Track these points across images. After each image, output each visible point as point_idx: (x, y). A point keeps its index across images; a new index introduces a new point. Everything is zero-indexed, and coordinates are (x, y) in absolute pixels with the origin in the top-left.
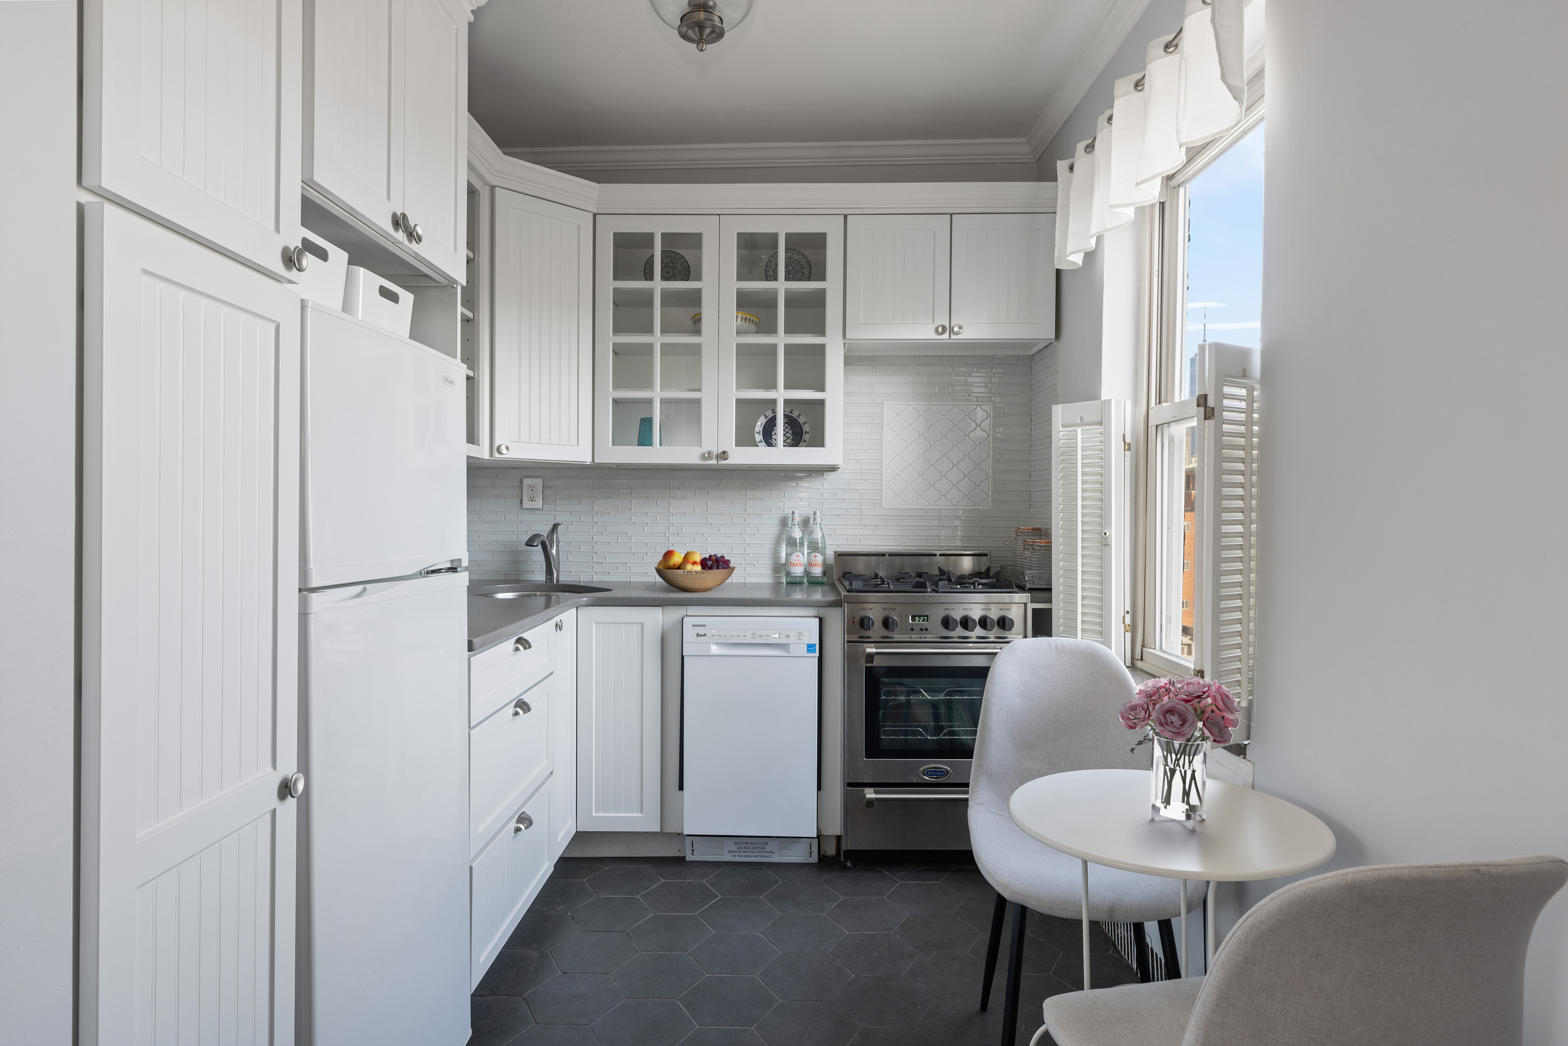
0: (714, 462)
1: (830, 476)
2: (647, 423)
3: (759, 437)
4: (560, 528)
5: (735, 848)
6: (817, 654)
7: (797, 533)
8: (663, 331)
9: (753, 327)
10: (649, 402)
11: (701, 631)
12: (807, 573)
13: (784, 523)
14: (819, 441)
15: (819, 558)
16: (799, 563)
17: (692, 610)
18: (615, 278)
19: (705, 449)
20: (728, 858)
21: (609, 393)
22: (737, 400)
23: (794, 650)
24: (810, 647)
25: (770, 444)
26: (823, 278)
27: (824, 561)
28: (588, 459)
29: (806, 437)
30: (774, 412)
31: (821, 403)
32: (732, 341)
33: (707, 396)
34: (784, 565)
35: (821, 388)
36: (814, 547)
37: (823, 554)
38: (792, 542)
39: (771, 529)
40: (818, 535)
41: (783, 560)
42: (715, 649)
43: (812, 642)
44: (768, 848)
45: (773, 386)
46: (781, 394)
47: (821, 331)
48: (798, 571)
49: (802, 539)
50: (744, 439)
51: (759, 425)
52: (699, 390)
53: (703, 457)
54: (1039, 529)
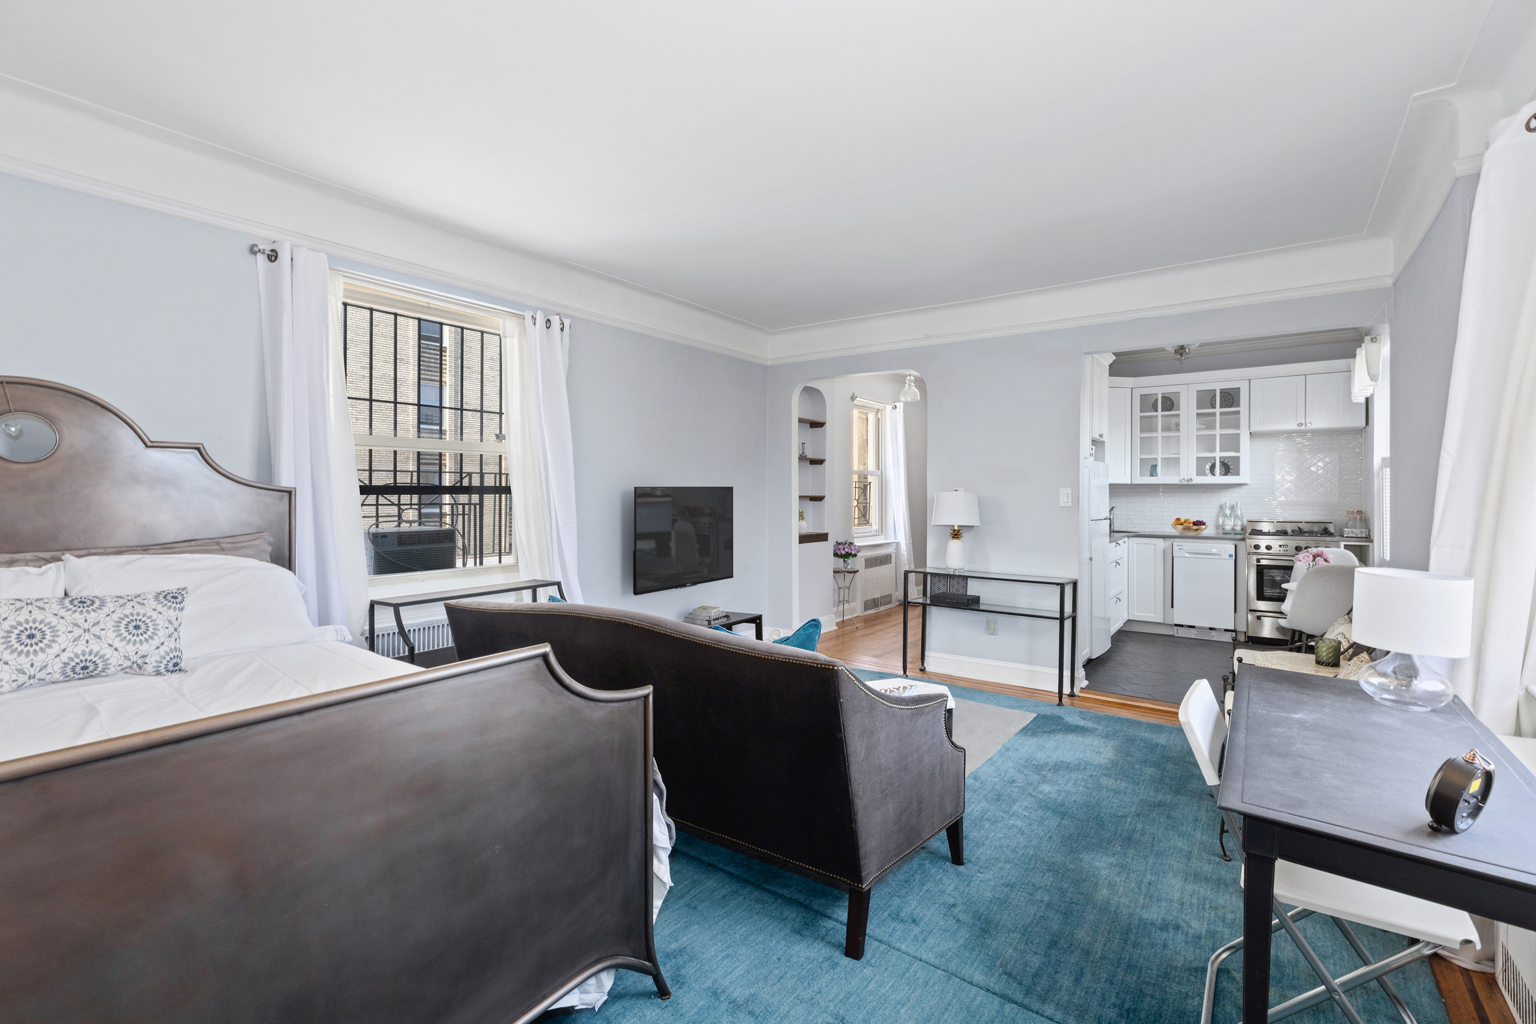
0: (1186, 483)
1: (1245, 487)
2: (1154, 467)
3: (1208, 471)
4: (1114, 509)
5: (1197, 633)
6: (1234, 558)
7: (1228, 512)
8: (1163, 430)
9: (1204, 426)
10: (1156, 459)
11: (1181, 547)
12: (1233, 529)
13: (1221, 508)
14: (1237, 473)
15: (1239, 523)
16: (1229, 525)
17: (1176, 540)
18: (1141, 412)
19: (1181, 477)
20: (1194, 637)
21: (1138, 456)
22: (1197, 458)
23: (1222, 556)
24: (1231, 556)
25: (1214, 475)
26: (1239, 406)
27: (1242, 524)
28: (1129, 482)
29: (1231, 471)
30: (1215, 460)
31: (1238, 457)
32: (1194, 433)
33: (1183, 457)
34: (1221, 526)
35: (1238, 451)
36: (1236, 517)
37: (1242, 521)
38: (1225, 516)
39: (1215, 510)
40: (1239, 512)
41: (1221, 523)
42: (1187, 555)
43: (1231, 554)
44: (1212, 634)
45: (1214, 450)
46: (1218, 455)
47: (1238, 427)
48: (1228, 528)
49: (1230, 514)
50: (1200, 472)
51: (1208, 467)
52: (1179, 454)
53: (1181, 481)
54: (1361, 511)
